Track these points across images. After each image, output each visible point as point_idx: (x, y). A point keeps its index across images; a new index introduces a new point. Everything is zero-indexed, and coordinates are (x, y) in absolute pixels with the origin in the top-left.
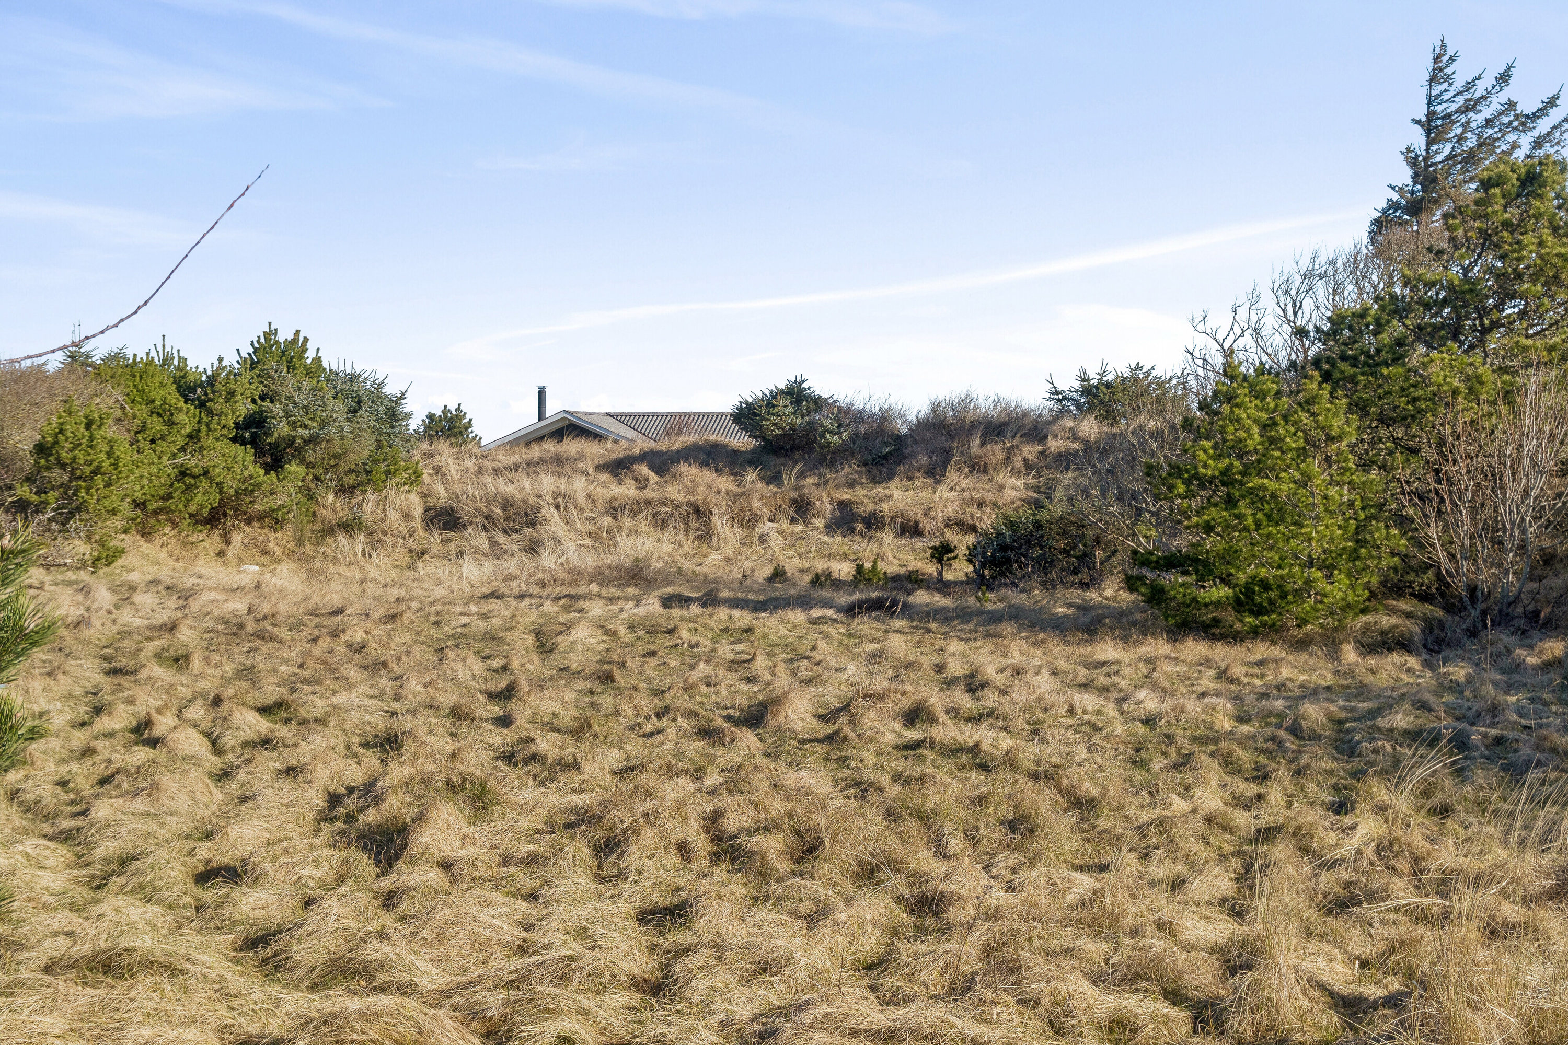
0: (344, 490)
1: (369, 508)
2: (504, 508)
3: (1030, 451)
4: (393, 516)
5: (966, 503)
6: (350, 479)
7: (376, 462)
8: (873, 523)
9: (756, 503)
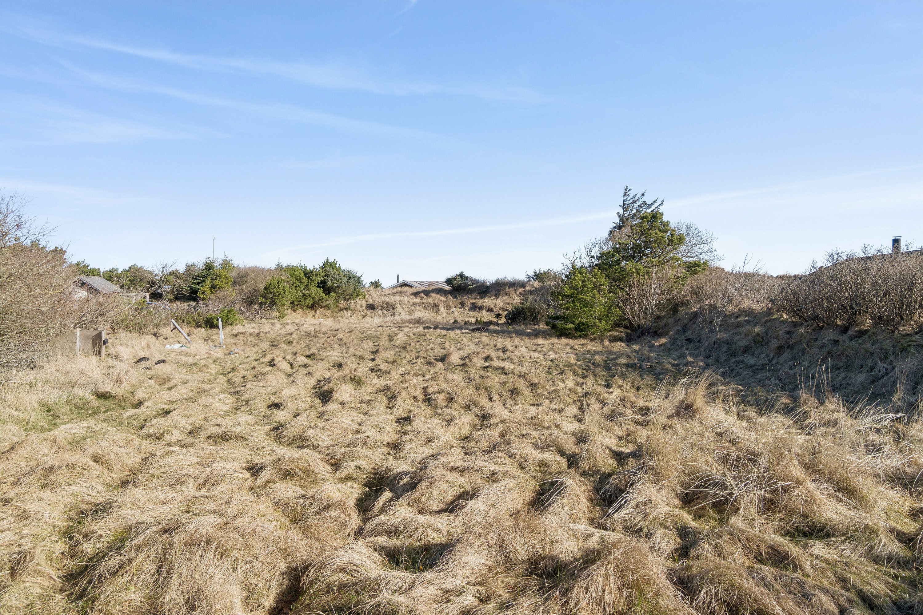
0: (345, 300)
1: (352, 304)
2: (386, 305)
3: (521, 290)
4: (358, 306)
5: (504, 303)
6: (347, 297)
7: (354, 293)
8: (481, 308)
9: (451, 303)
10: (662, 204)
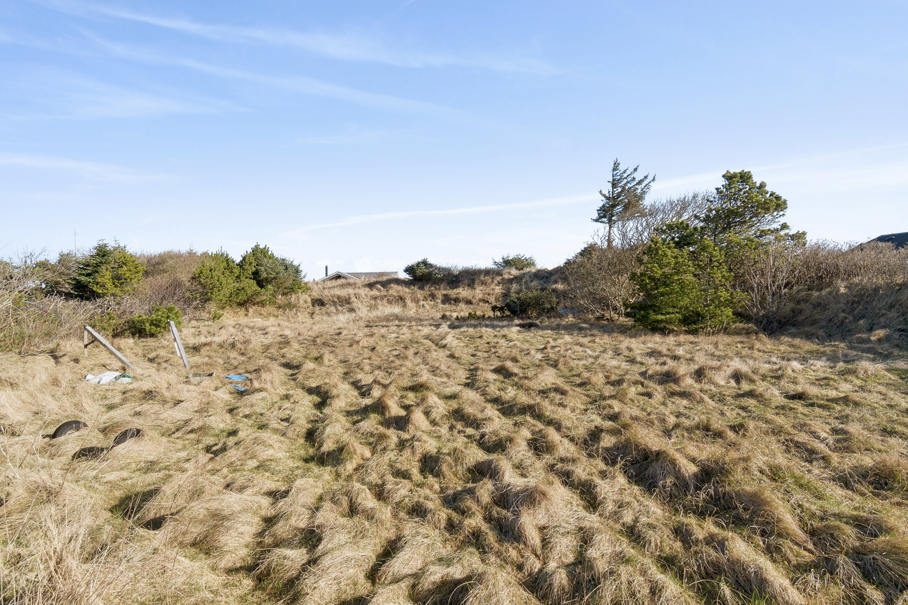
0: (284, 294)
1: (293, 299)
2: (338, 299)
3: (499, 278)
4: (301, 302)
5: (484, 294)
6: (286, 291)
7: (294, 285)
8: (457, 300)
9: (419, 296)
10: (654, 180)
